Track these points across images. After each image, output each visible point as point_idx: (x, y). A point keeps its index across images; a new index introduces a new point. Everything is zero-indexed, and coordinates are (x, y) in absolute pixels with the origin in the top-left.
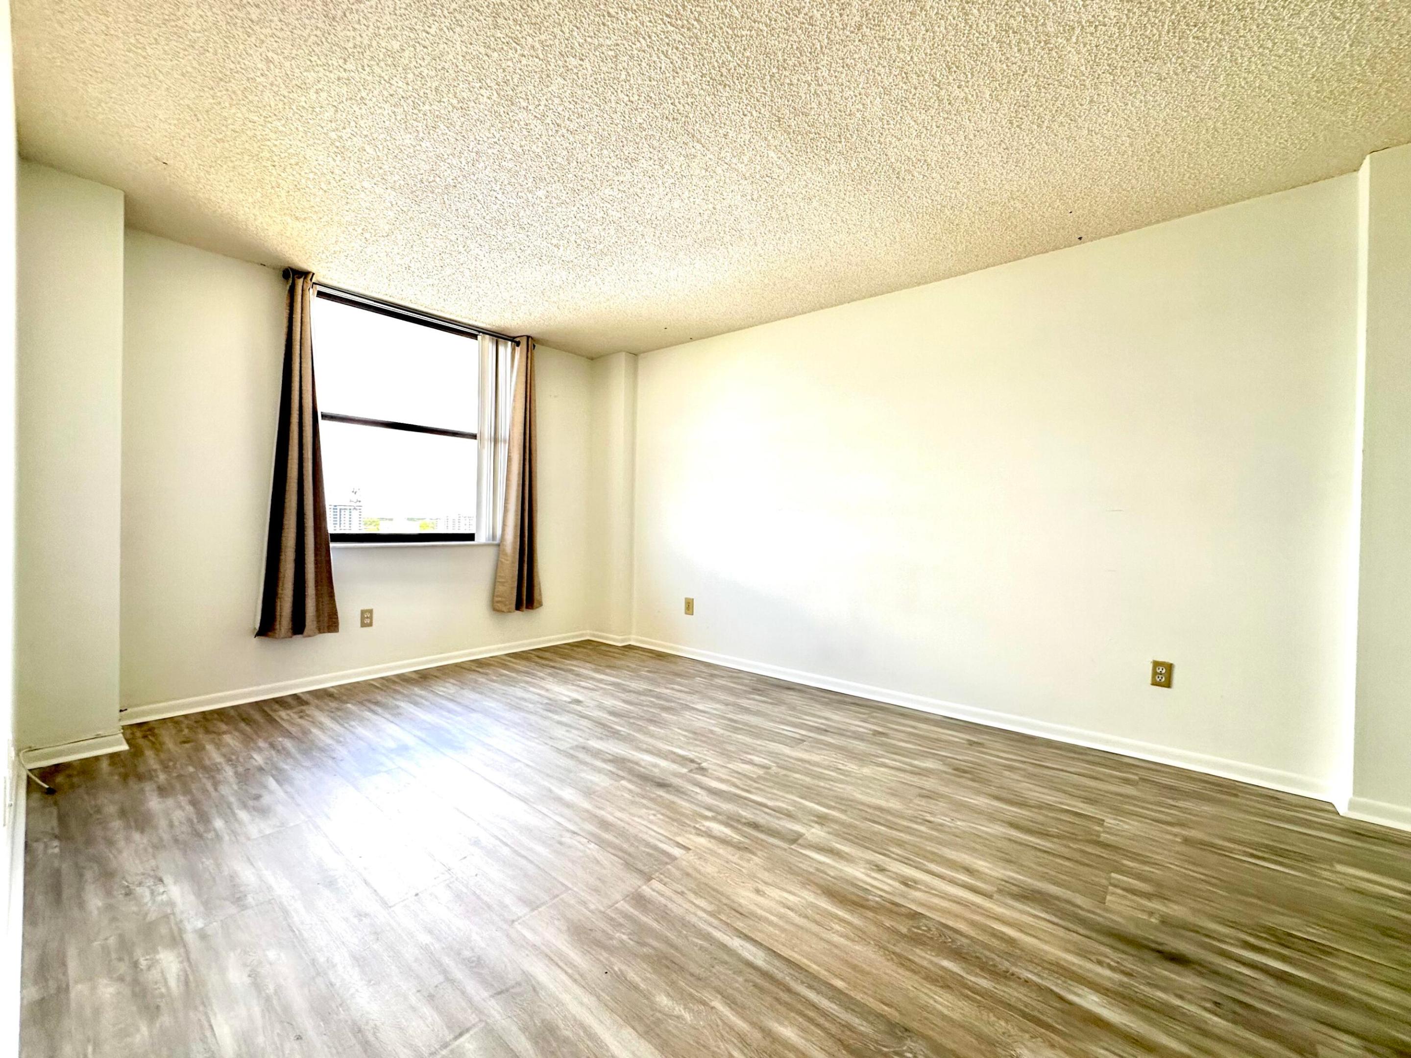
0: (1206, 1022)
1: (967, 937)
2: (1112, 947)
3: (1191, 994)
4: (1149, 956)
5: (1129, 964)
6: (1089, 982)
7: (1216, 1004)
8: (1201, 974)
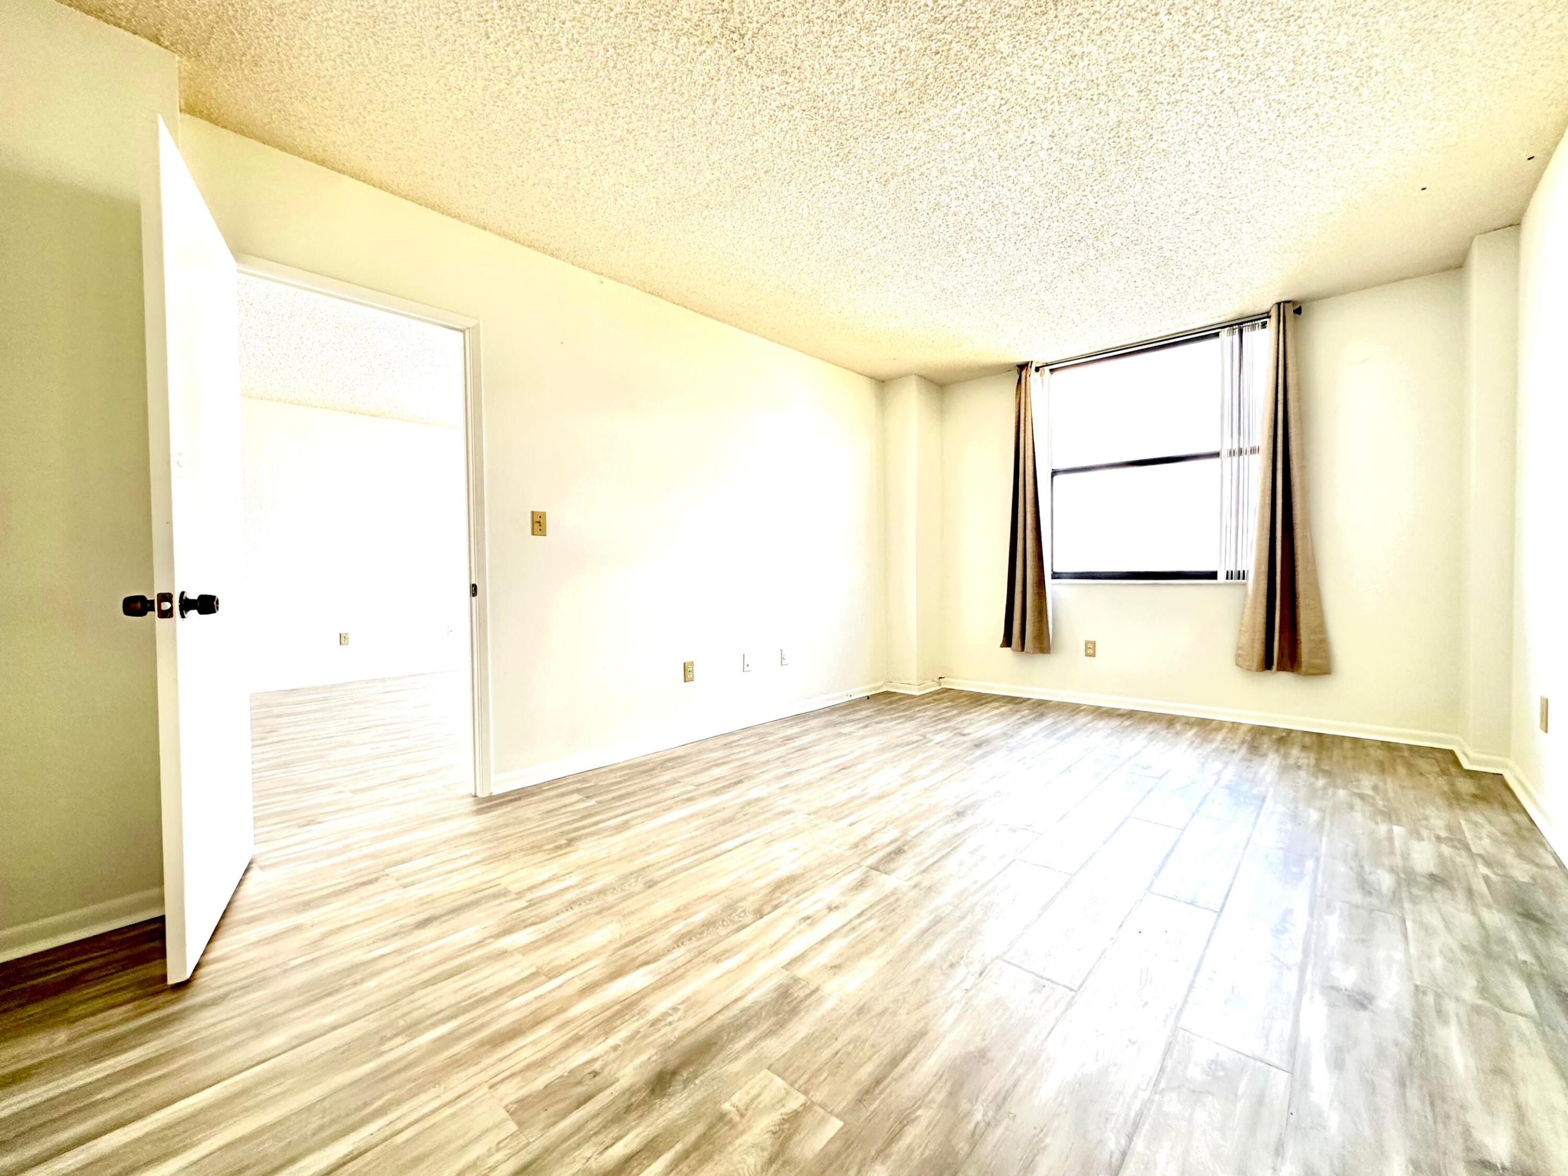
0: (584, 1048)
1: (727, 936)
2: (692, 1031)
3: (614, 1061)
4: (672, 1059)
5: (668, 1033)
6: (654, 989)
7: (595, 1074)
8: (631, 1091)
